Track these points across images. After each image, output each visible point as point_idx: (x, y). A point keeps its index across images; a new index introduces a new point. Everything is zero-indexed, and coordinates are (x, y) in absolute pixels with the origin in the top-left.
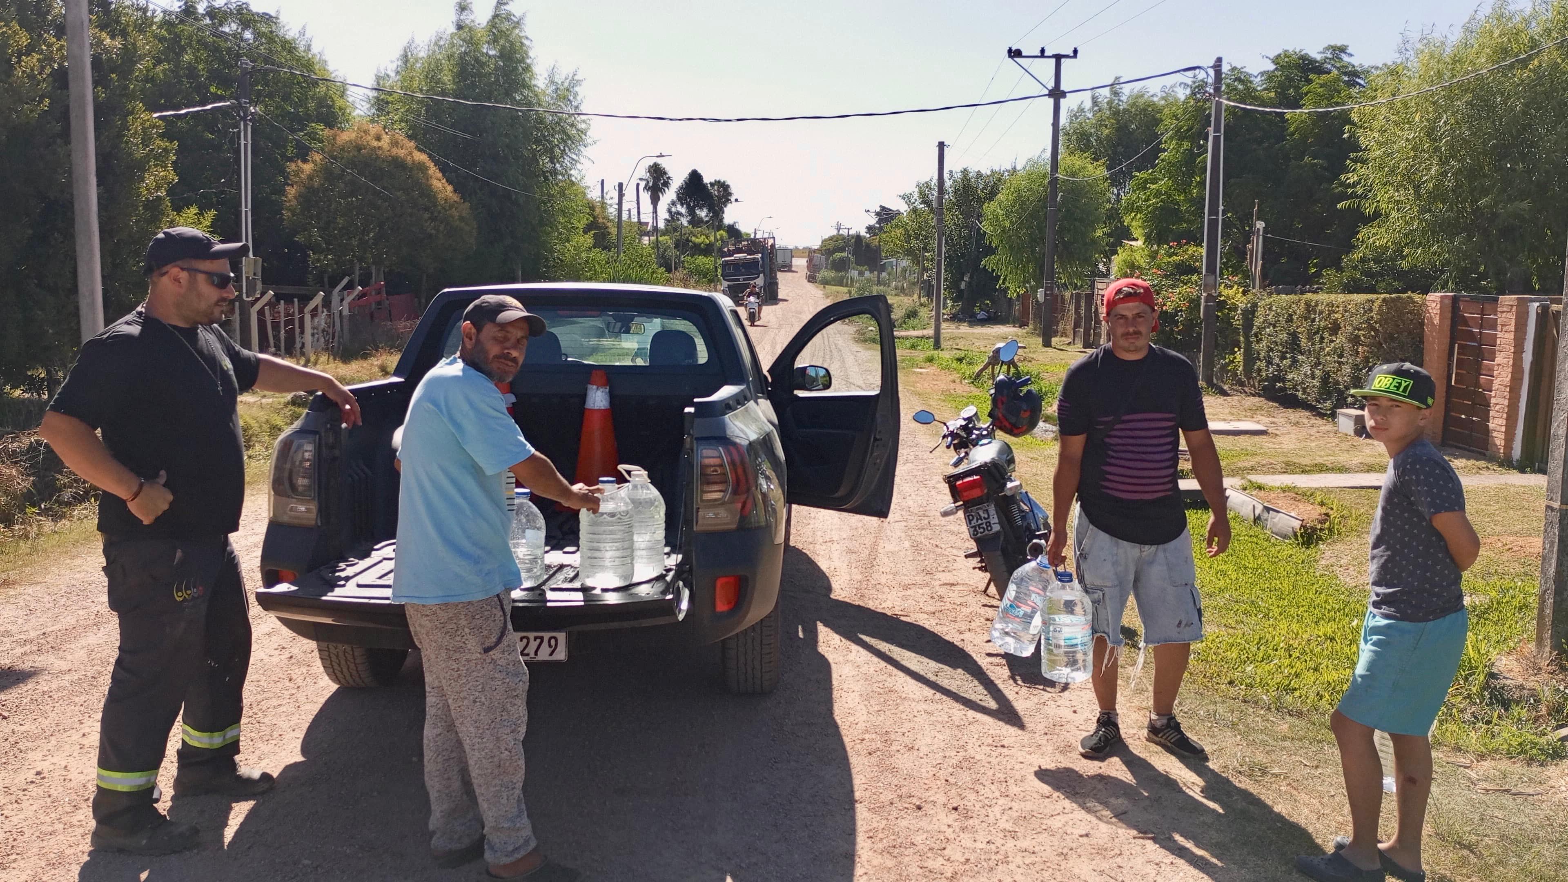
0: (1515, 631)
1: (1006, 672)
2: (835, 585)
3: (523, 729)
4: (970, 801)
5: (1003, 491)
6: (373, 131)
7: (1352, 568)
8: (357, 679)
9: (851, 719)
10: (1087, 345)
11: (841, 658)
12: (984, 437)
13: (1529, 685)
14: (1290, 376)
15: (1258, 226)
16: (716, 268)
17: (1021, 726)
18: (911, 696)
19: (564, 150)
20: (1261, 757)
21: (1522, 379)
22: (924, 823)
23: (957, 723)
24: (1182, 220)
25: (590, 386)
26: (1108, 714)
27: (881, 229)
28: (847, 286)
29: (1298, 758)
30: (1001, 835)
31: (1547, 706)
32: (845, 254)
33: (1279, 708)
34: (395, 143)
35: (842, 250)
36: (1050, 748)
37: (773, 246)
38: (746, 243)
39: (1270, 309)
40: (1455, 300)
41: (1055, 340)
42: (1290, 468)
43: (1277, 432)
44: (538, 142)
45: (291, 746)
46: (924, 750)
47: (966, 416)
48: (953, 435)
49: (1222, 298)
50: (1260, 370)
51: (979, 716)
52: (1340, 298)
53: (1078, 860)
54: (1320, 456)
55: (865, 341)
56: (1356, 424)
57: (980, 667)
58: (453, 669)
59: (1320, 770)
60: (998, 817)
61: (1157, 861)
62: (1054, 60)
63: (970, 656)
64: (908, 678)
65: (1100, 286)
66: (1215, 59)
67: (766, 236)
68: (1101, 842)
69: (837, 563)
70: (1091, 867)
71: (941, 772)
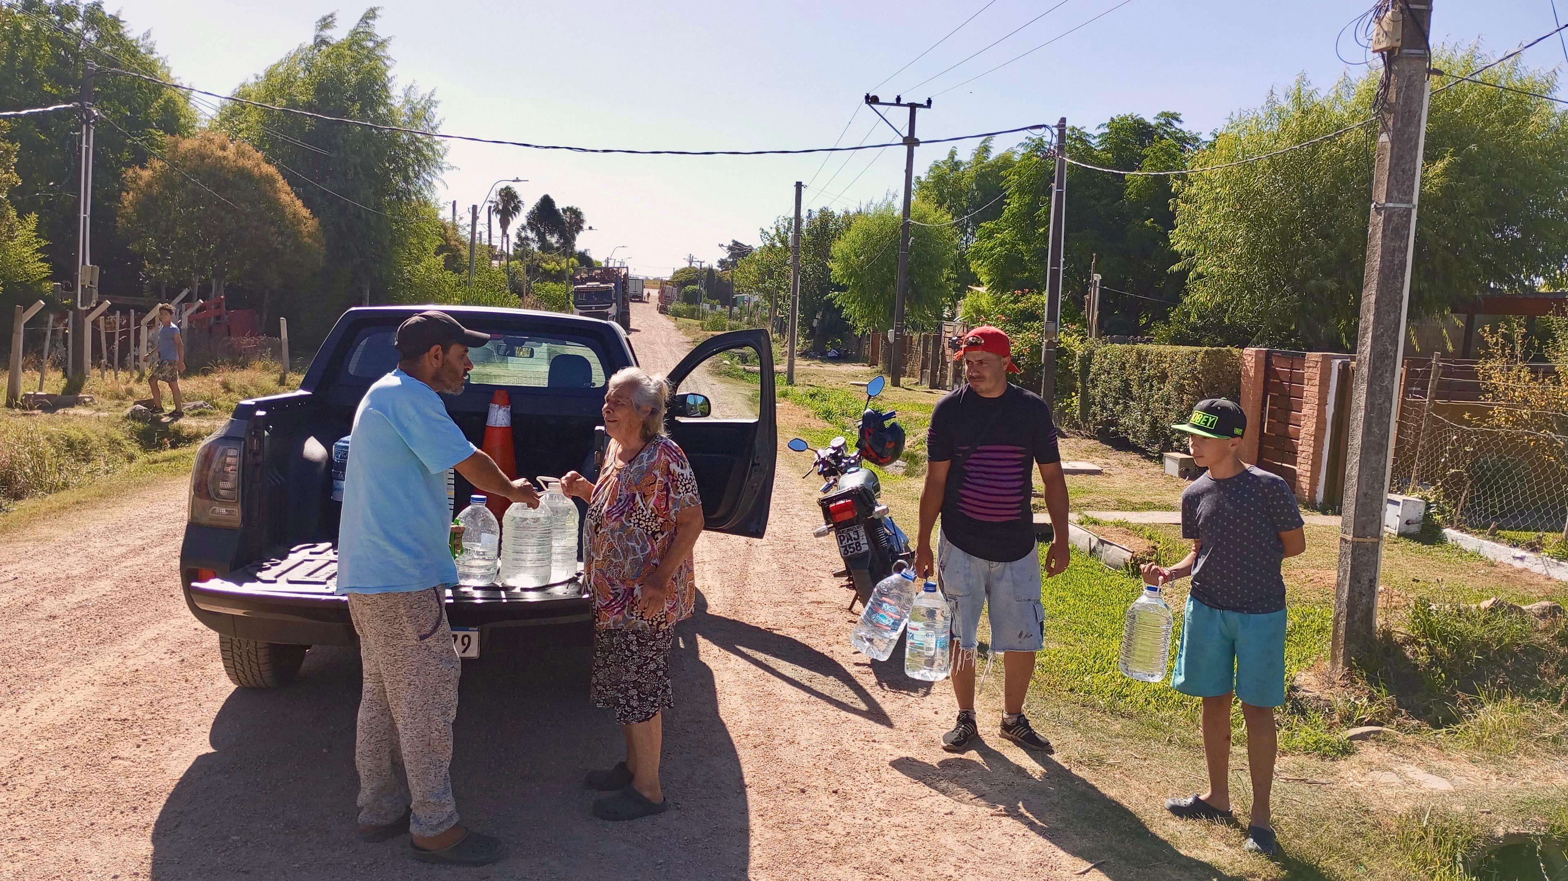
0: (1314, 651)
1: (873, 679)
2: (710, 602)
3: (453, 713)
4: (847, 786)
5: (871, 514)
6: (217, 141)
7: (1175, 596)
8: (258, 679)
9: (735, 718)
10: (934, 386)
11: (721, 666)
12: (852, 465)
13: (1324, 697)
14: (1122, 421)
15: (1095, 278)
16: (568, 296)
17: (890, 725)
18: (789, 698)
19: (419, 171)
20: (1097, 751)
21: (1325, 430)
22: (808, 804)
23: (831, 722)
24: (1024, 269)
25: (492, 405)
26: (965, 712)
27: (734, 264)
28: (698, 319)
29: (1129, 752)
30: (877, 813)
31: (1340, 715)
32: (697, 287)
33: (1114, 712)
34: (241, 154)
35: (693, 282)
36: (916, 743)
37: (626, 275)
38: (599, 272)
39: (1105, 357)
40: (1268, 355)
41: (903, 380)
42: (1122, 505)
43: (1111, 472)
44: (392, 160)
45: (200, 739)
46: (804, 744)
47: (836, 445)
48: (824, 462)
49: (1062, 345)
50: (1095, 414)
51: (851, 716)
52: (1168, 349)
53: (944, 834)
54: (1149, 495)
55: (721, 374)
56: (1180, 467)
57: (849, 675)
58: (390, 655)
59: (1148, 762)
60: (874, 798)
61: (1012, 833)
62: (909, 109)
63: (839, 665)
64: (785, 684)
65: (947, 329)
66: (1059, 119)
67: (617, 265)
68: (963, 818)
69: (710, 582)
70: (955, 839)
71: (821, 762)
